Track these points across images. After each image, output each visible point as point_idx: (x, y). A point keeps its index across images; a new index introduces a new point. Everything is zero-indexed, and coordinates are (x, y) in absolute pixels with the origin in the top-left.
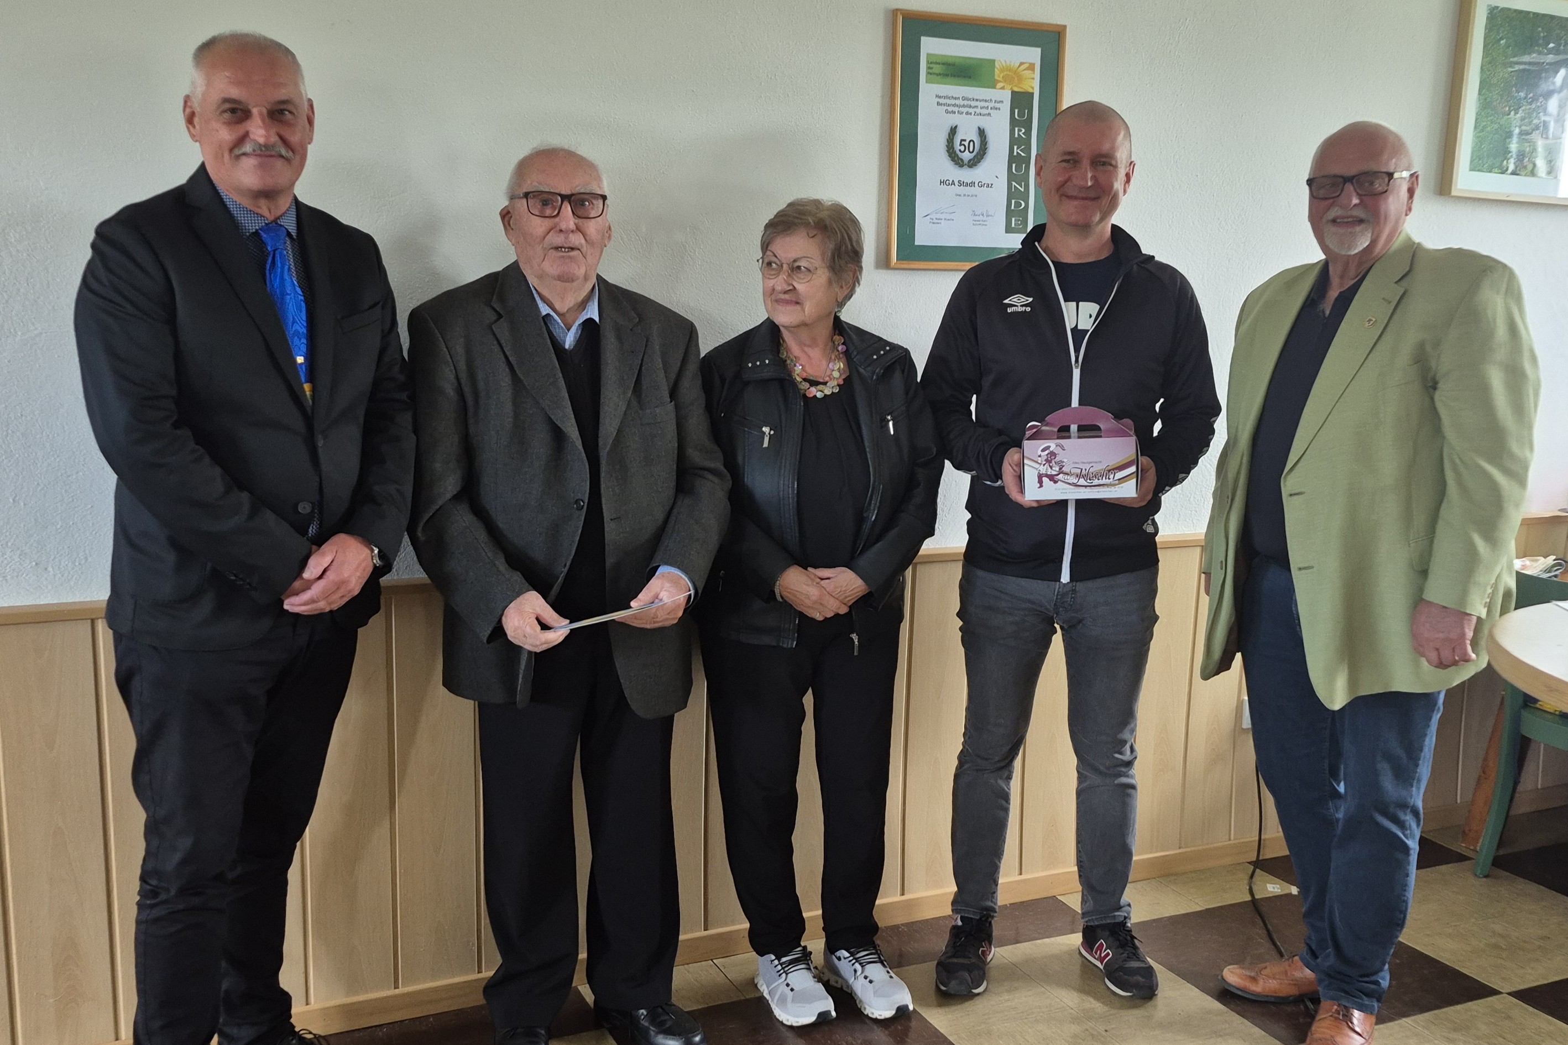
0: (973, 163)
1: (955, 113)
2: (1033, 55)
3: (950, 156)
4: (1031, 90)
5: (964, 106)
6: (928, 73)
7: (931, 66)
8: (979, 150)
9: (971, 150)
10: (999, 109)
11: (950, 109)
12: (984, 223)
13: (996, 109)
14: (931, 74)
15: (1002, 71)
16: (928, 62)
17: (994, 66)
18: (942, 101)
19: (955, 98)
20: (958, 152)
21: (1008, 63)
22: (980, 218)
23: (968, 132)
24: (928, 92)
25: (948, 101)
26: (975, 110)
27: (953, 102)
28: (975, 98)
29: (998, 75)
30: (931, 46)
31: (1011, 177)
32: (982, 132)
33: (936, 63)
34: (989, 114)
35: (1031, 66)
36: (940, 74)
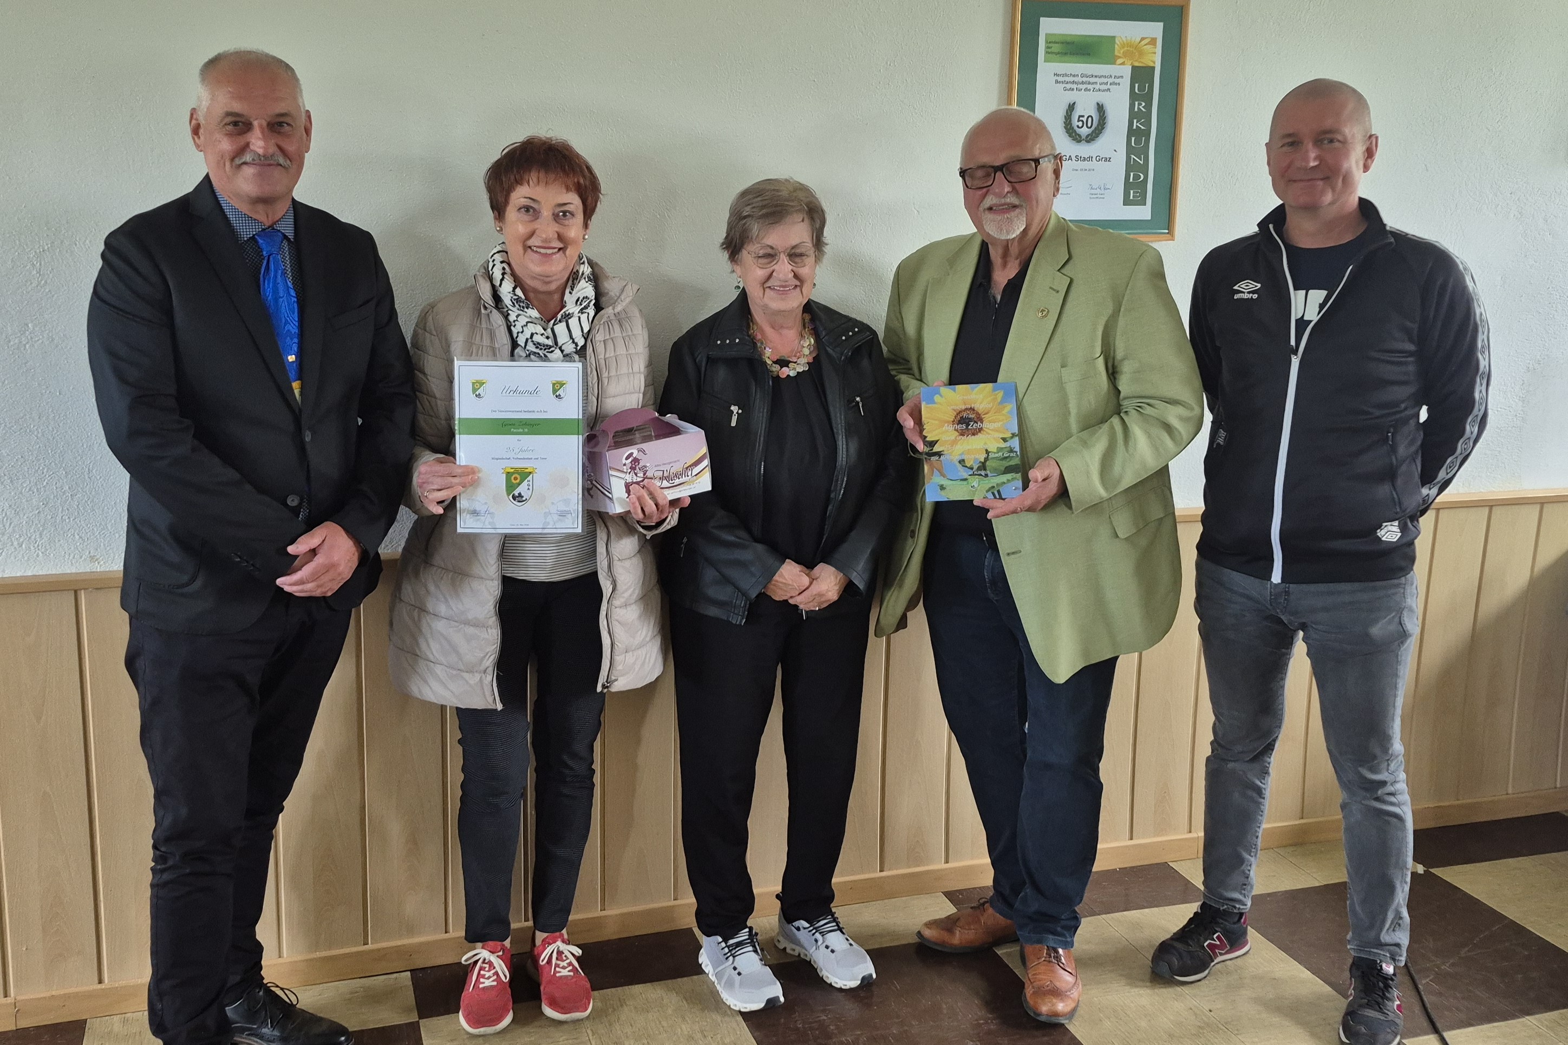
0: (1091, 138)
1: (1073, 89)
2: (1155, 29)
3: (1067, 132)
4: (1152, 64)
5: (1083, 83)
6: (1047, 52)
7: (1050, 45)
8: (1098, 125)
9: (1089, 125)
10: (1119, 84)
11: (1068, 86)
12: (1102, 196)
13: (1116, 84)
14: (1049, 53)
15: (1123, 46)
16: (1047, 42)
17: (1115, 43)
18: (1060, 79)
19: (1074, 76)
20: (1076, 128)
21: (1129, 38)
22: (1098, 192)
23: (1086, 108)
24: (1047, 70)
25: (1067, 79)
26: (1093, 86)
27: (1071, 79)
28: (1094, 74)
29: (1118, 51)
30: (1050, 26)
31: (1130, 150)
32: (1100, 108)
33: (1055, 43)
34: (1109, 90)
35: (1153, 41)
36: (1059, 53)
